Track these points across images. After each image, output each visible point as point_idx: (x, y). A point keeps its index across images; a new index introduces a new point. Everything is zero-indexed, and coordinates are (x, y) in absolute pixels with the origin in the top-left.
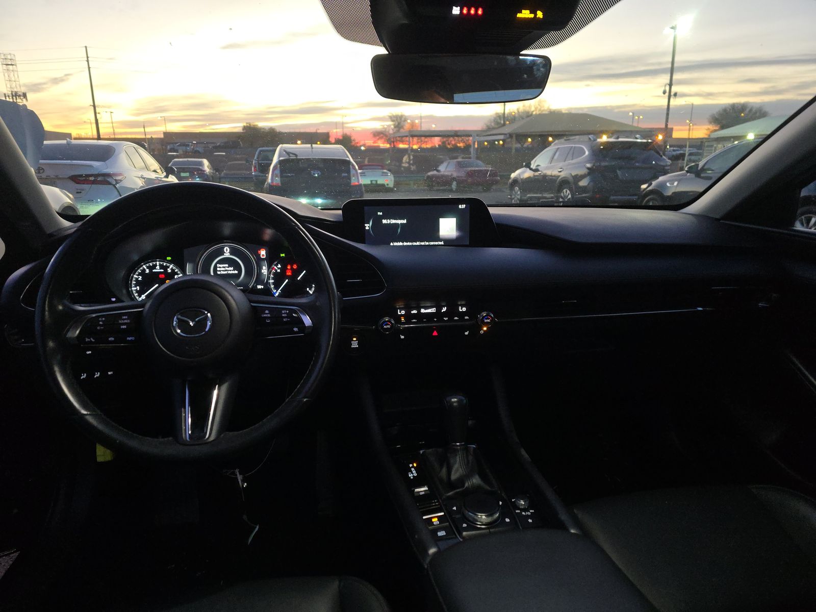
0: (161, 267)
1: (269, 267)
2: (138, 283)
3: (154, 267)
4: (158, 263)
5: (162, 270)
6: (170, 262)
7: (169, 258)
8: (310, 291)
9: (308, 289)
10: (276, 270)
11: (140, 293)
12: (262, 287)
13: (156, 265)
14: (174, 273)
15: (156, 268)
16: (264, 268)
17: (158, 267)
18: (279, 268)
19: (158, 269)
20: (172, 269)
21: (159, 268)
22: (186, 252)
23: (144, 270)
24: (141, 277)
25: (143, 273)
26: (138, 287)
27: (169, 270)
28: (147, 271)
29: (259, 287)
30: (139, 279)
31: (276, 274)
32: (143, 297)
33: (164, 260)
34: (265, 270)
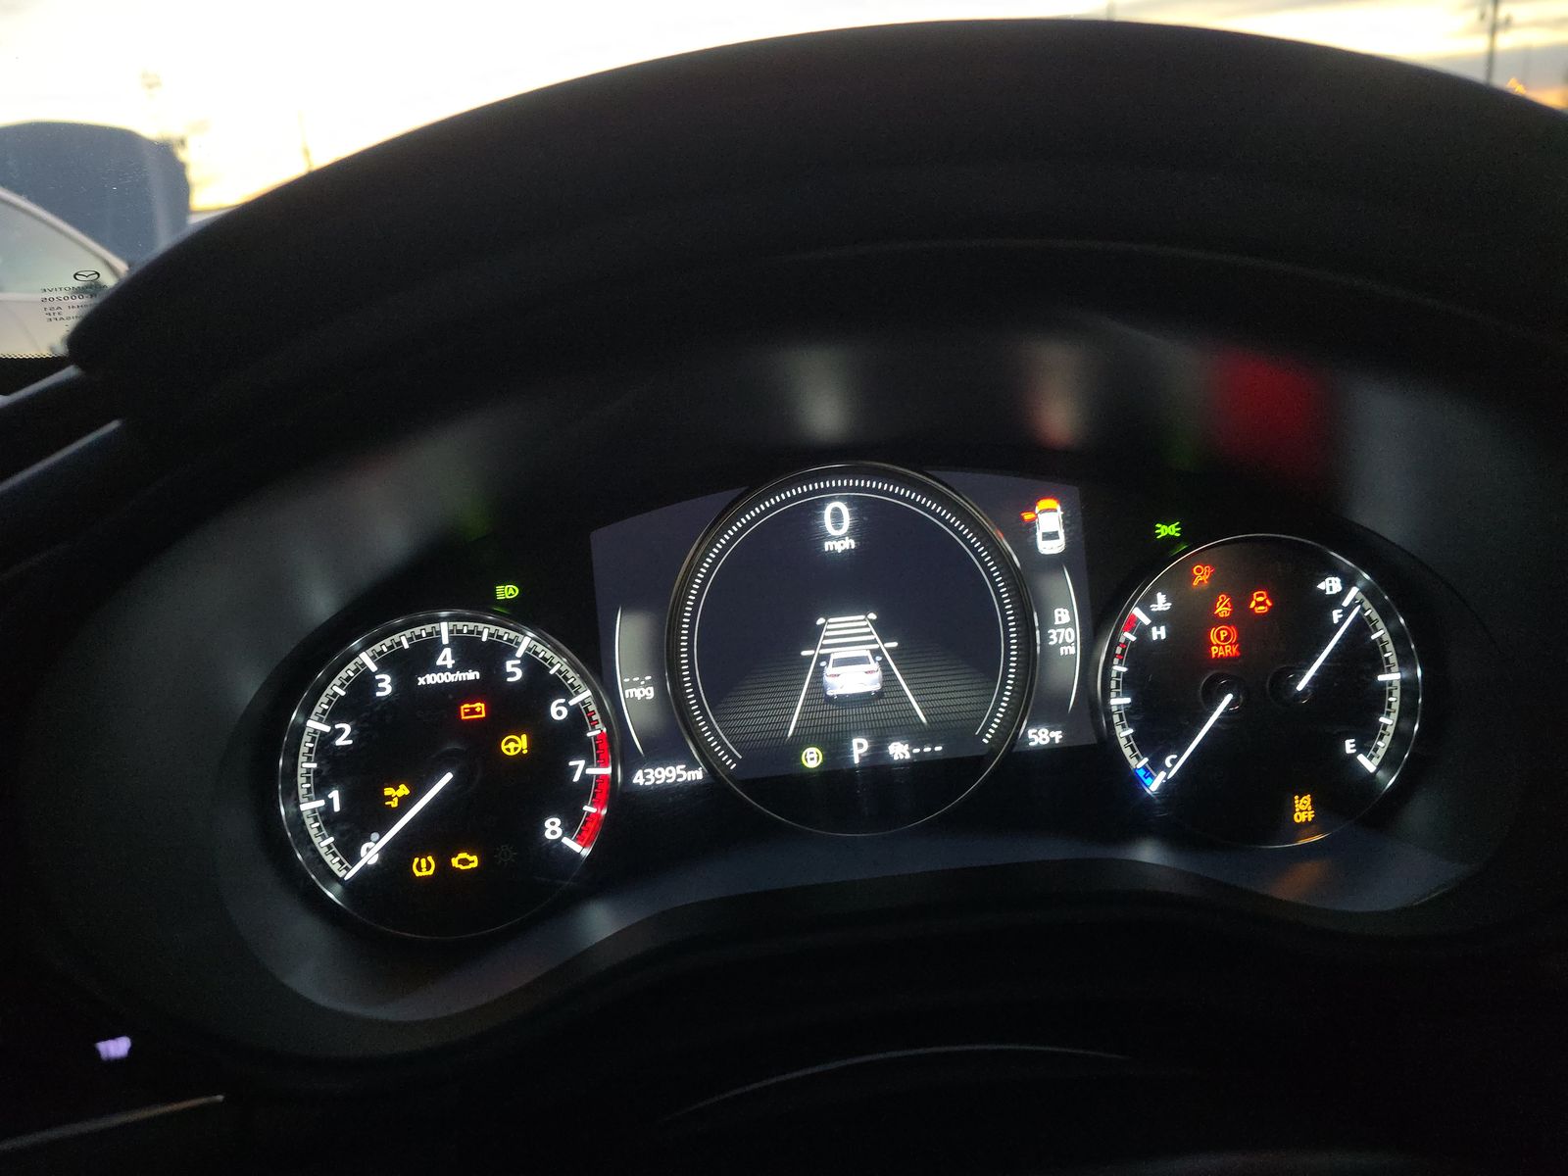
0: (468, 651)
1: (1101, 614)
2: (333, 766)
3: (424, 655)
4: (444, 627)
5: (472, 675)
6: (518, 614)
7: (507, 592)
8: (1361, 758)
9: (1349, 746)
10: (1143, 632)
11: (349, 832)
12: (1057, 736)
13: (433, 646)
14: (541, 684)
15: (439, 662)
16: (1062, 615)
17: (446, 658)
18: (1158, 619)
19: (445, 671)
20: (530, 663)
21: (450, 663)
22: (608, 544)
23: (364, 683)
24: (347, 728)
25: (358, 701)
26: (335, 795)
27: (514, 671)
28: (386, 686)
29: (1041, 737)
30: (340, 742)
31: (1141, 654)
32: (370, 853)
33: (481, 604)
34: (1064, 631)
